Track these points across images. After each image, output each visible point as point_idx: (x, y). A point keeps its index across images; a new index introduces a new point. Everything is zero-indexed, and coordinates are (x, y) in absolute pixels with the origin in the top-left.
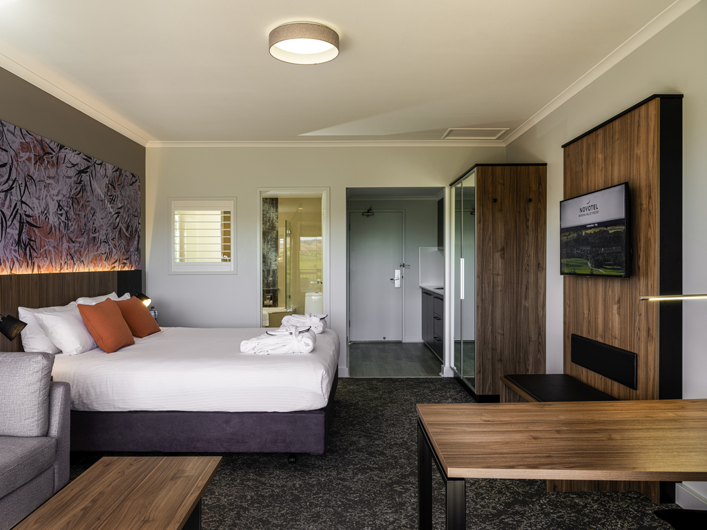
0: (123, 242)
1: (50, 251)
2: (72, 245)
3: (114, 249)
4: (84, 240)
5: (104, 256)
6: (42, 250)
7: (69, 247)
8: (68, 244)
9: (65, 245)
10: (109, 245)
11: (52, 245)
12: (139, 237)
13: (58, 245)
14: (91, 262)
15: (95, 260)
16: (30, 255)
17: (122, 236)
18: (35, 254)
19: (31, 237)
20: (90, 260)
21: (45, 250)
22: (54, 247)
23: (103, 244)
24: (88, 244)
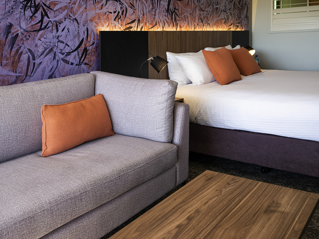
0: (237, 12)
1: (187, 16)
2: (202, 13)
3: (230, 16)
4: (210, 9)
5: (223, 21)
6: (182, 16)
7: (200, 14)
8: (199, 12)
9: (198, 12)
10: (227, 13)
11: (189, 12)
12: (247, 8)
13: (193, 13)
14: (215, 24)
15: (217, 23)
16: (175, 19)
17: (236, 7)
18: (178, 18)
19: (175, 7)
20: (214, 23)
21: (185, 16)
22: (190, 14)
23: (223, 12)
24: (213, 12)
